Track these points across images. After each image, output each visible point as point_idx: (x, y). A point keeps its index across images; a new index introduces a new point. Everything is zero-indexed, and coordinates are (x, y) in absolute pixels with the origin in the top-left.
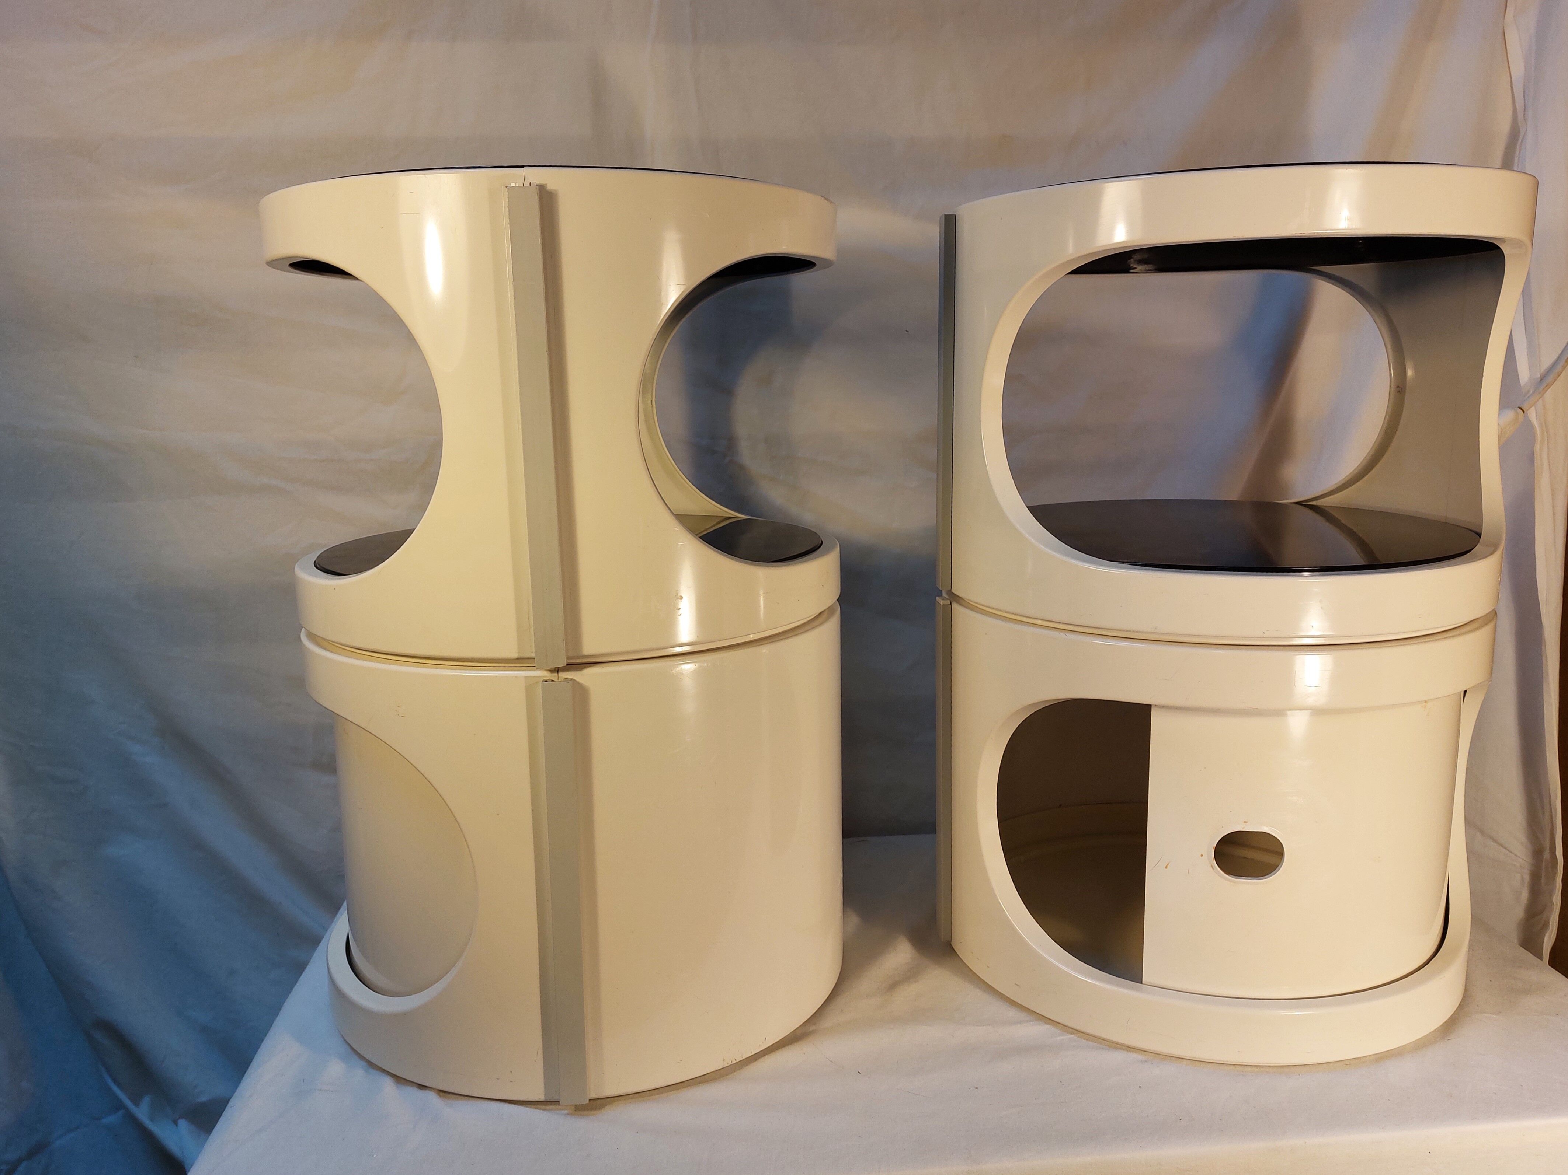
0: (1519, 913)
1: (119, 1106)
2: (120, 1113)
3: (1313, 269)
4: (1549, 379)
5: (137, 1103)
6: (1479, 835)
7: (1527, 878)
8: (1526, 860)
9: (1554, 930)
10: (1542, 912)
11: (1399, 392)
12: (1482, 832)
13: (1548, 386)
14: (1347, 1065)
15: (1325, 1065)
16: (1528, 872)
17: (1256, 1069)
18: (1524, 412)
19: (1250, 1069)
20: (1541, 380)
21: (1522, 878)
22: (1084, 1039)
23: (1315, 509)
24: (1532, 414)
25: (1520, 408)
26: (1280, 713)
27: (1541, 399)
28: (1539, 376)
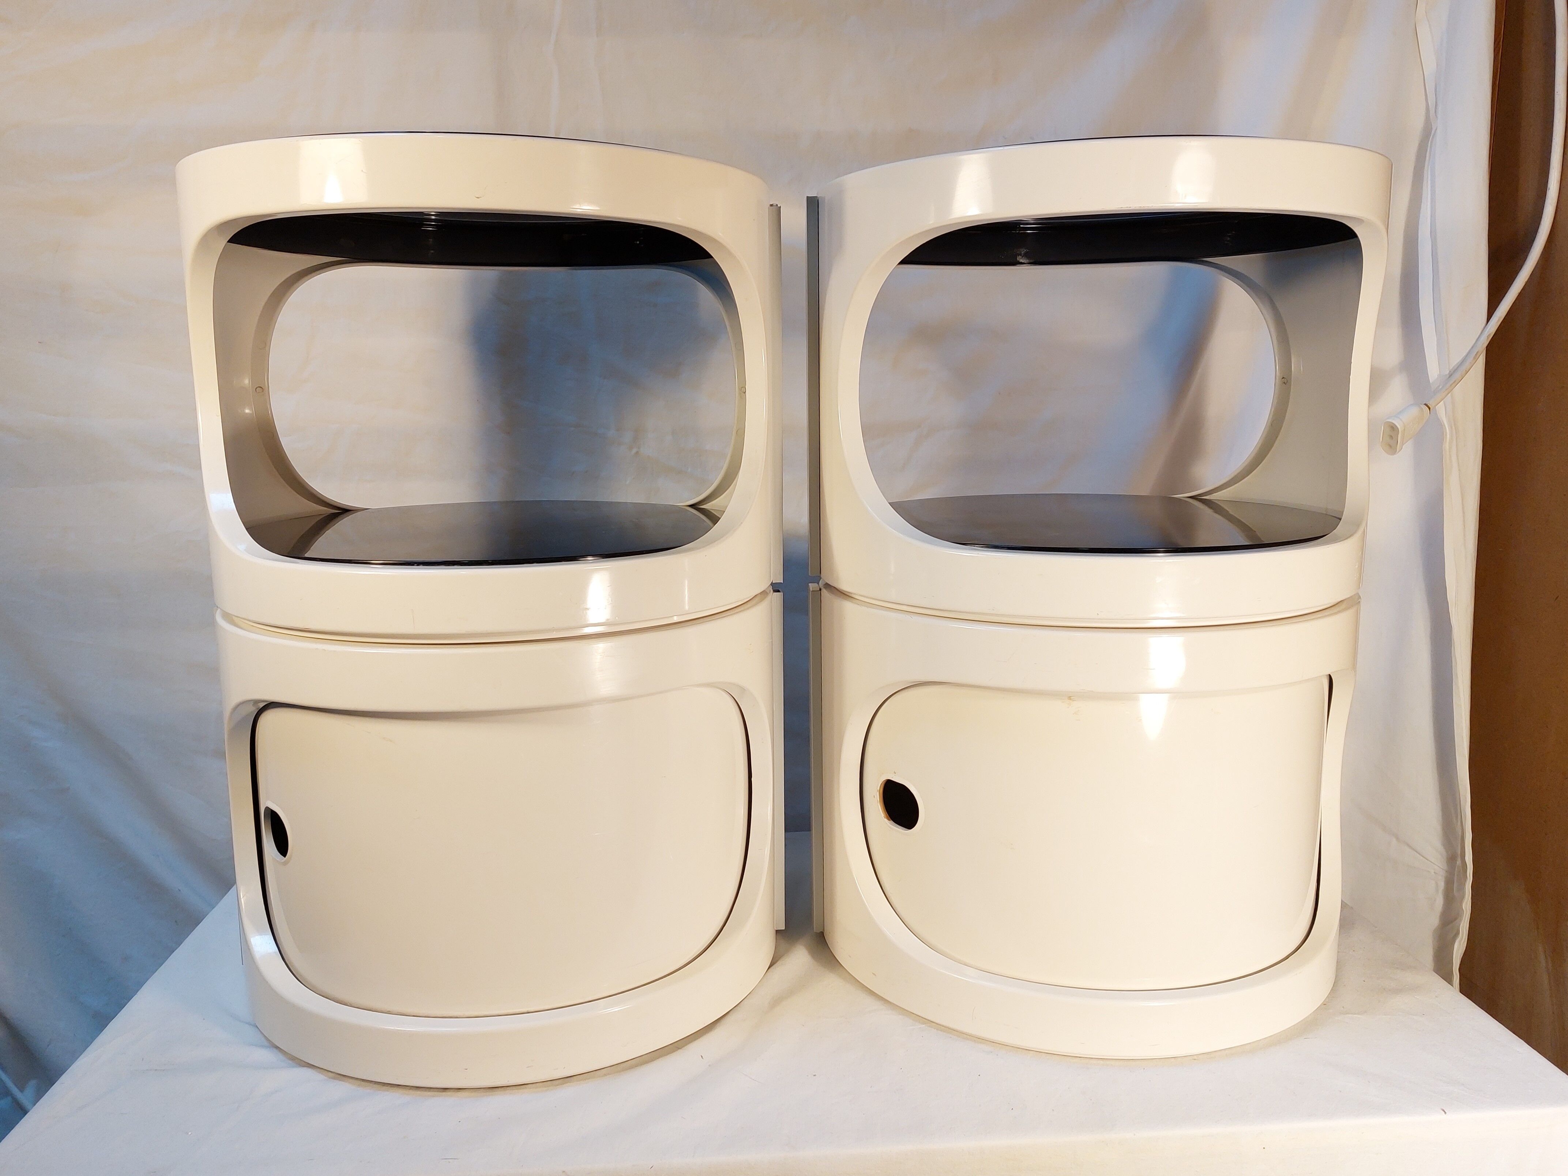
0: (1434, 920)
1: (7, 1093)
2: (9, 1098)
3: (1206, 261)
4: (1457, 376)
5: (22, 1090)
6: (1394, 840)
7: (1442, 884)
8: (1442, 867)
9: (1464, 938)
10: (1455, 919)
11: (1284, 383)
12: (1397, 839)
13: (1456, 383)
14: (1195, 1059)
15: (1173, 1060)
16: (1444, 879)
17: (1101, 1062)
18: (1429, 409)
19: (1095, 1062)
20: (1449, 377)
21: (1437, 884)
22: (934, 1029)
23: (1205, 502)
24: (1441, 410)
25: (1426, 405)
26: (1128, 697)
27: (1449, 394)
28: (1448, 372)
